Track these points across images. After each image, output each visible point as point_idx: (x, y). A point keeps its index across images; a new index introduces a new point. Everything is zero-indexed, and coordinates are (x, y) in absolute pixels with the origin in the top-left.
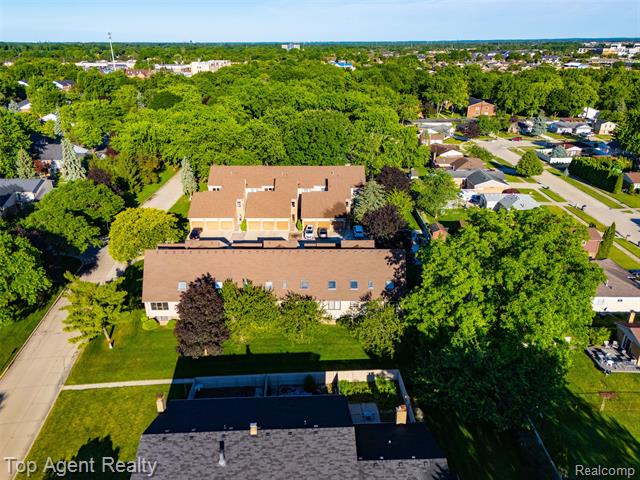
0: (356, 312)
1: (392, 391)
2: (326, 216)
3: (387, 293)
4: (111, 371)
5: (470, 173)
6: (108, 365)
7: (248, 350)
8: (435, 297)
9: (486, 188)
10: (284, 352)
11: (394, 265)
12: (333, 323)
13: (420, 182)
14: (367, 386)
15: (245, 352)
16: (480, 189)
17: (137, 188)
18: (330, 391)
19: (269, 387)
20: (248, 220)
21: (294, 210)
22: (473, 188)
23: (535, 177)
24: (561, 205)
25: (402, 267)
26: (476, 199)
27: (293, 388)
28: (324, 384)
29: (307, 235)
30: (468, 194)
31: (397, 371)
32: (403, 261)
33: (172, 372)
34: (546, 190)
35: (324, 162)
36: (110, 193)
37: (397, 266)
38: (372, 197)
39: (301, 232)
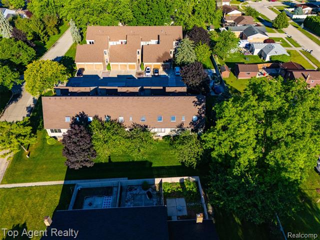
0: (174, 134)
1: (194, 190)
2: (158, 61)
3: (193, 123)
4: (28, 175)
5: (245, 27)
6: (26, 170)
7: (110, 159)
8: (223, 138)
9: (254, 39)
10: (131, 160)
11: (198, 107)
12: (161, 139)
13: (215, 33)
14: (179, 185)
15: (108, 161)
16: (251, 39)
17: (46, 38)
18: (157, 189)
19: (121, 187)
20: (111, 64)
21: (139, 57)
22: (246, 39)
23: (284, 29)
24: (298, 49)
25: (203, 107)
26: (248, 46)
27: (135, 188)
28: (154, 184)
29: (147, 74)
30: (243, 43)
31: (198, 177)
32: (204, 104)
33: (64, 175)
34: (289, 38)
35: (157, 23)
36: (25, 46)
37: (200, 107)
38: (186, 49)
39: (143, 71)
